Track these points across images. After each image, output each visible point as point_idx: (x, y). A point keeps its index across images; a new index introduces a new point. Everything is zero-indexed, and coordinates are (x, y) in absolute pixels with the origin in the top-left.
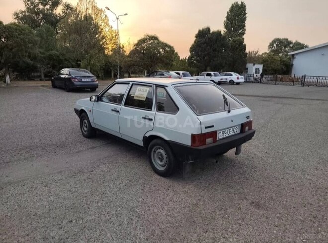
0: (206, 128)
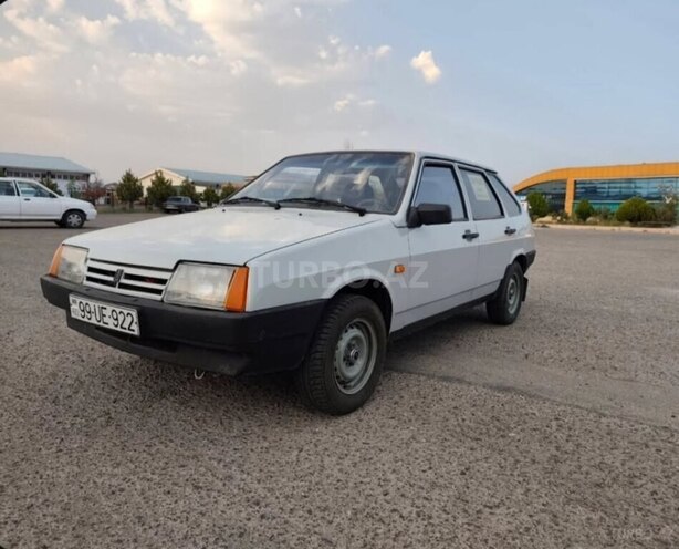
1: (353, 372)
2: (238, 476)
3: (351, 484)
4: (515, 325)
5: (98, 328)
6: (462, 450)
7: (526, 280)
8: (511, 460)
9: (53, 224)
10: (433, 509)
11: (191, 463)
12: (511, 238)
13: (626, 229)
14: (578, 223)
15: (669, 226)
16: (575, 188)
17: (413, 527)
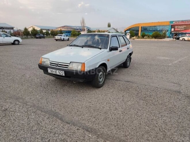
1: (101, 80)
2: (86, 99)
3: (105, 99)
4: (129, 68)
5: (52, 74)
6: (122, 93)
7: (131, 58)
8: (130, 94)
9: (11, 44)
10: (119, 102)
11: (76, 97)
12: (128, 50)
13: (154, 40)
14: (142, 38)
15: (164, 38)
16: (141, 29)
17: (116, 104)
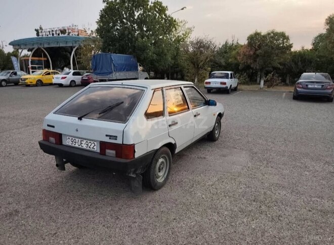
0: (48, 125)
